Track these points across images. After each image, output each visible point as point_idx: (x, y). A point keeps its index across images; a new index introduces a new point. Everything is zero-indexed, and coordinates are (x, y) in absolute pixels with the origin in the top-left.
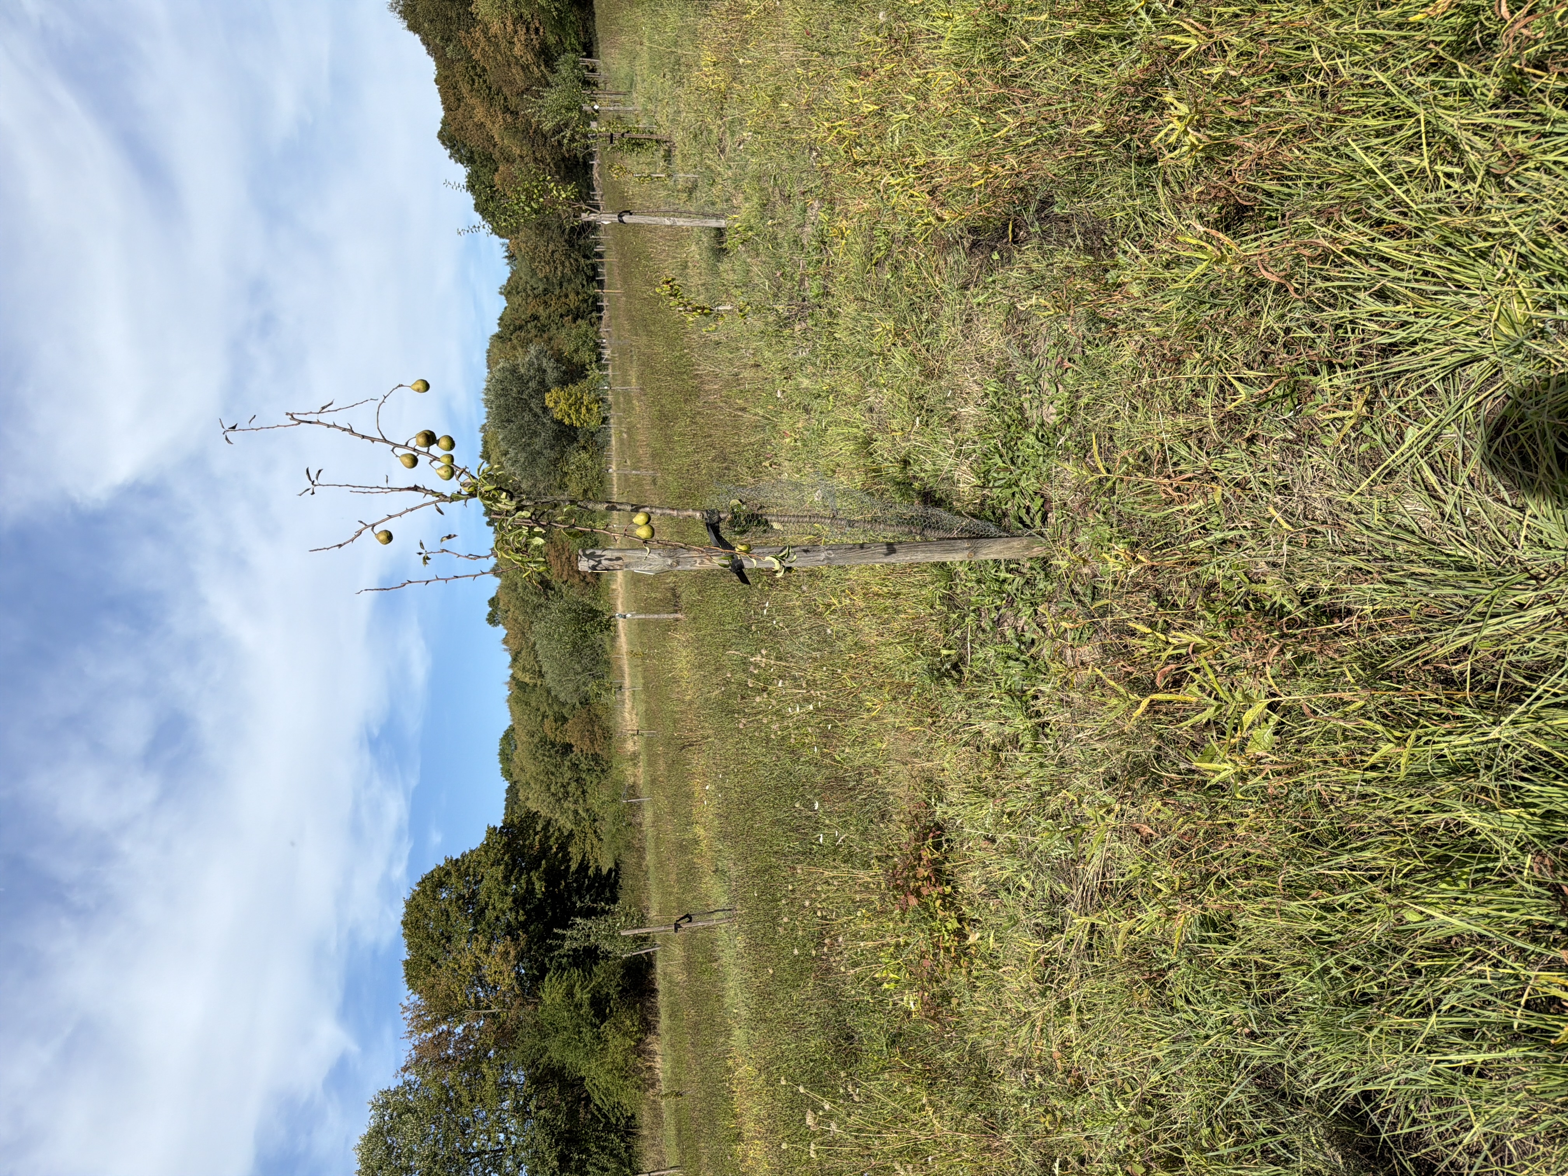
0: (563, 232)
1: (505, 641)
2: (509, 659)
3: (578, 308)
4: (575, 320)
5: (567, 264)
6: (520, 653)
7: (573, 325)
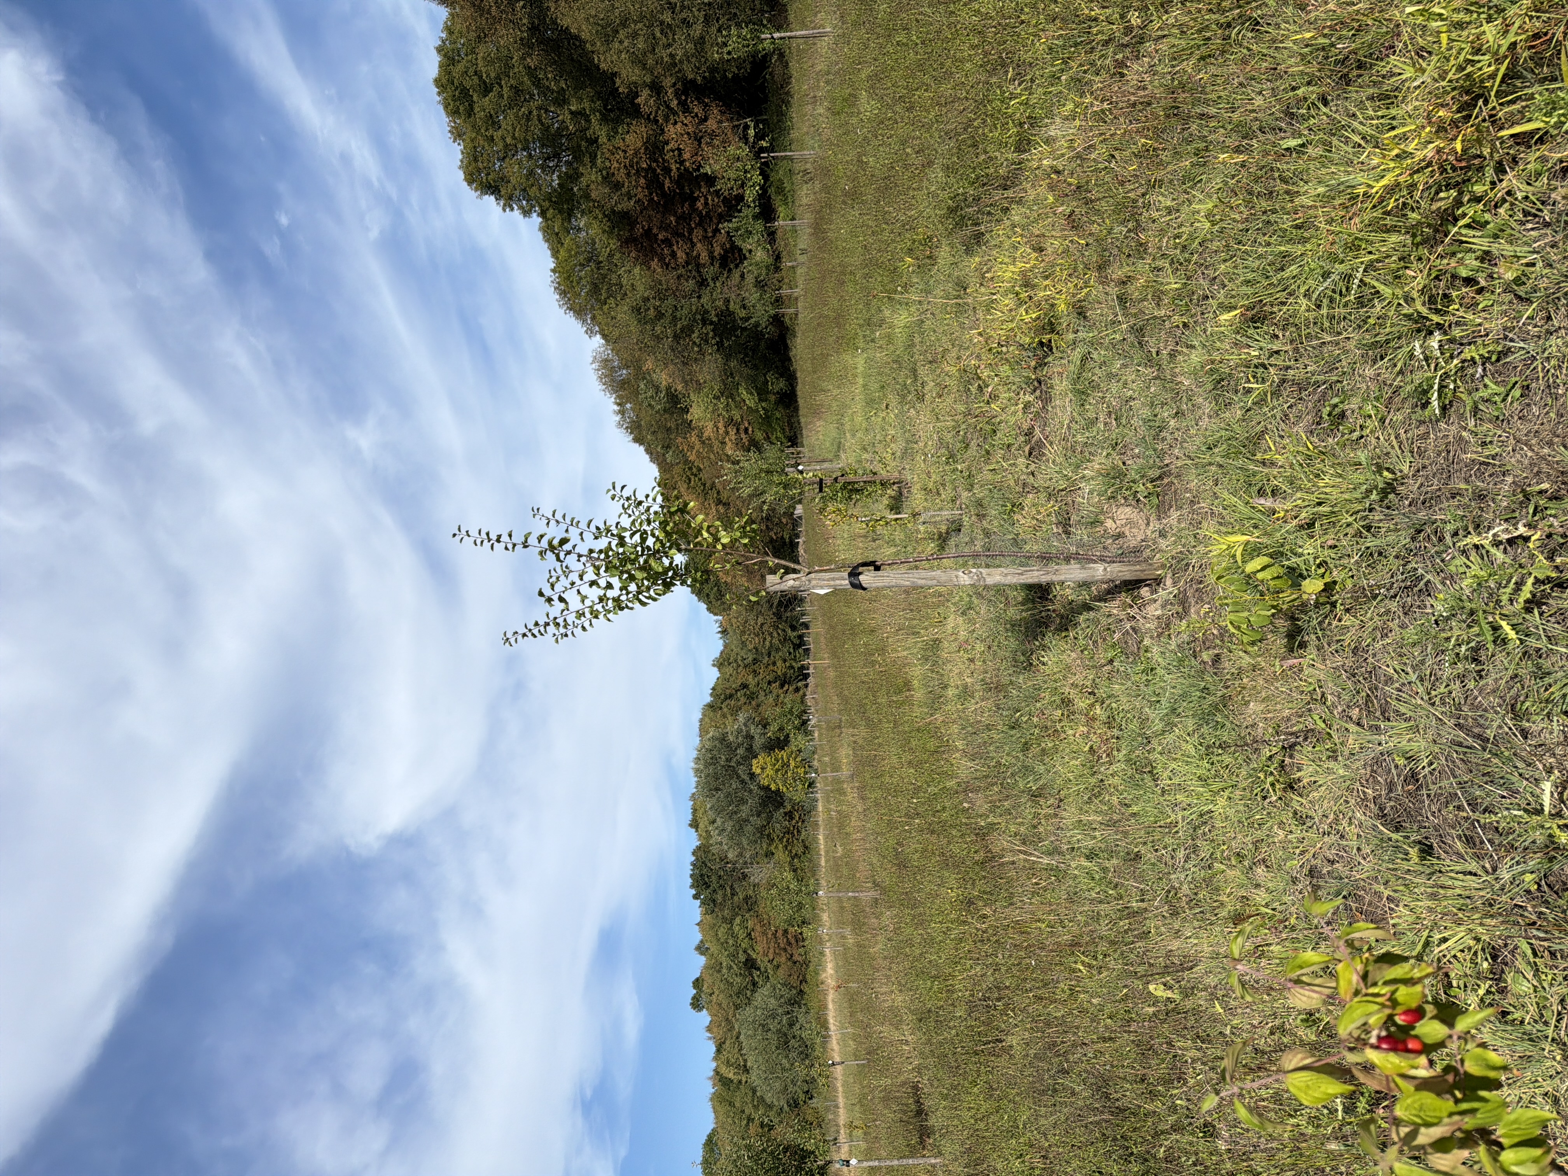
0: (771, 605)
1: (709, 1029)
2: (714, 1049)
4: (782, 686)
5: (775, 634)
6: (724, 1043)
7: (781, 691)
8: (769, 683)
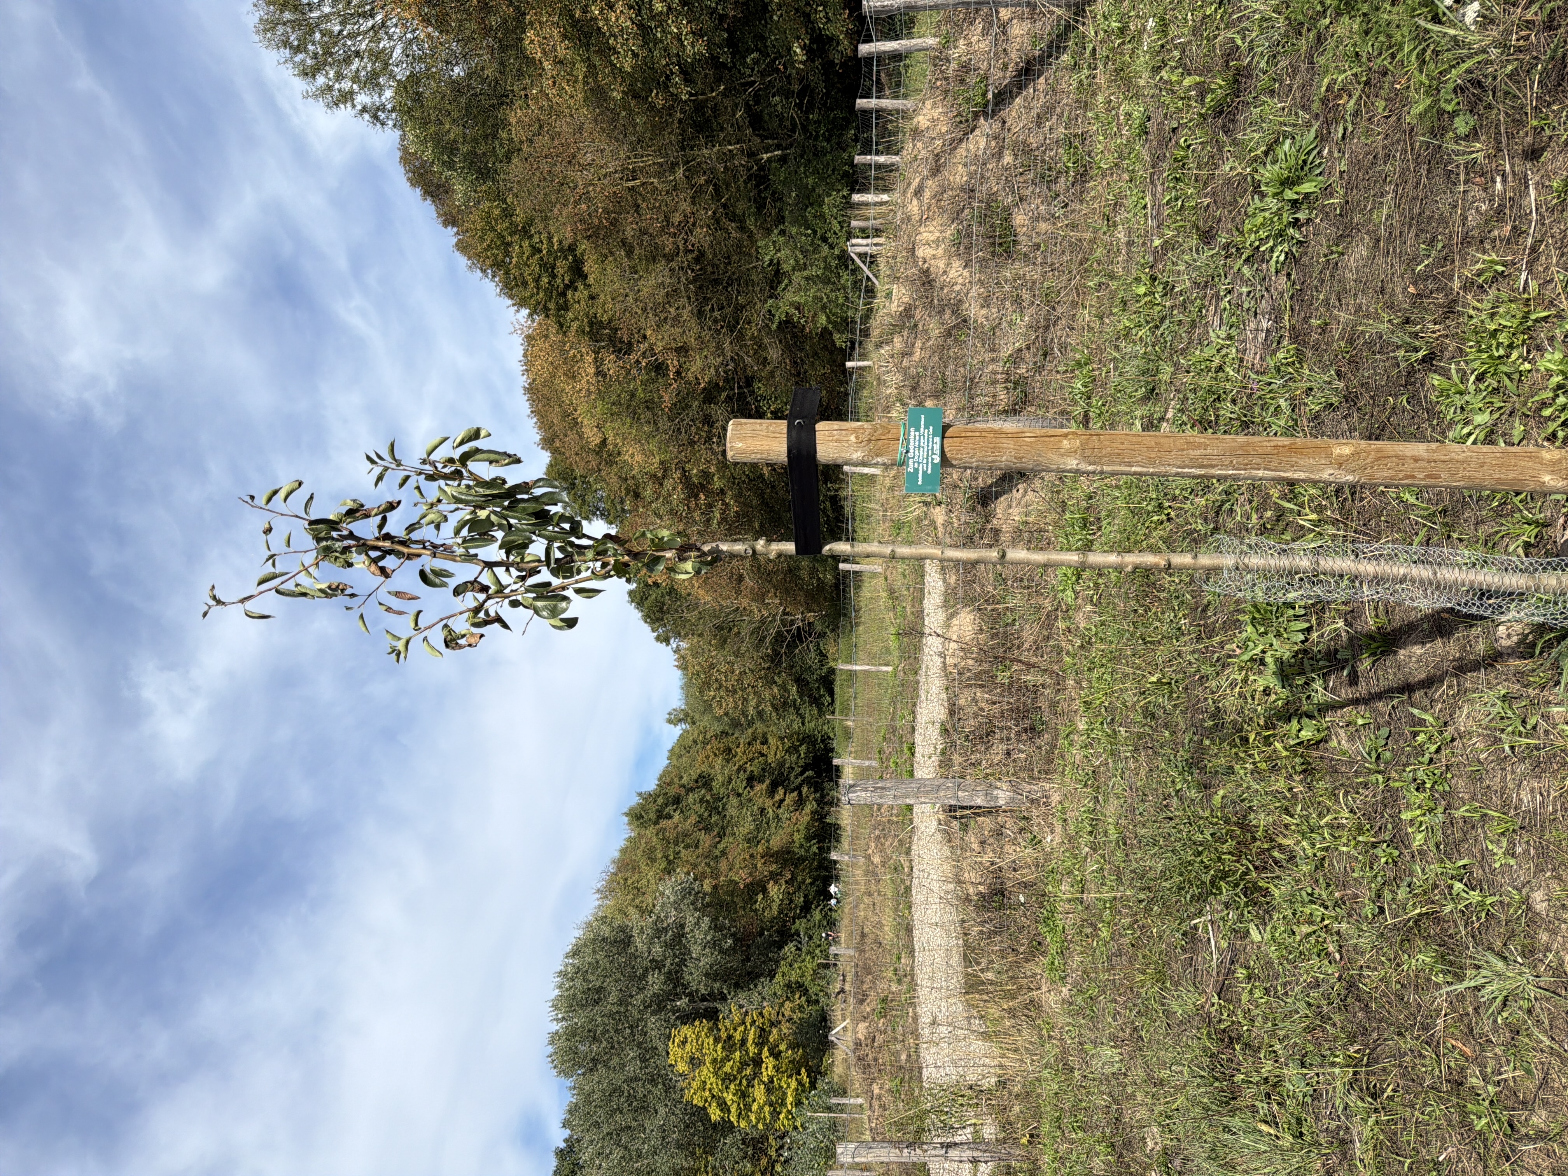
0: (762, 640)
3: (782, 764)
4: (772, 791)
5: (767, 695)
7: (769, 803)
8: (751, 780)
